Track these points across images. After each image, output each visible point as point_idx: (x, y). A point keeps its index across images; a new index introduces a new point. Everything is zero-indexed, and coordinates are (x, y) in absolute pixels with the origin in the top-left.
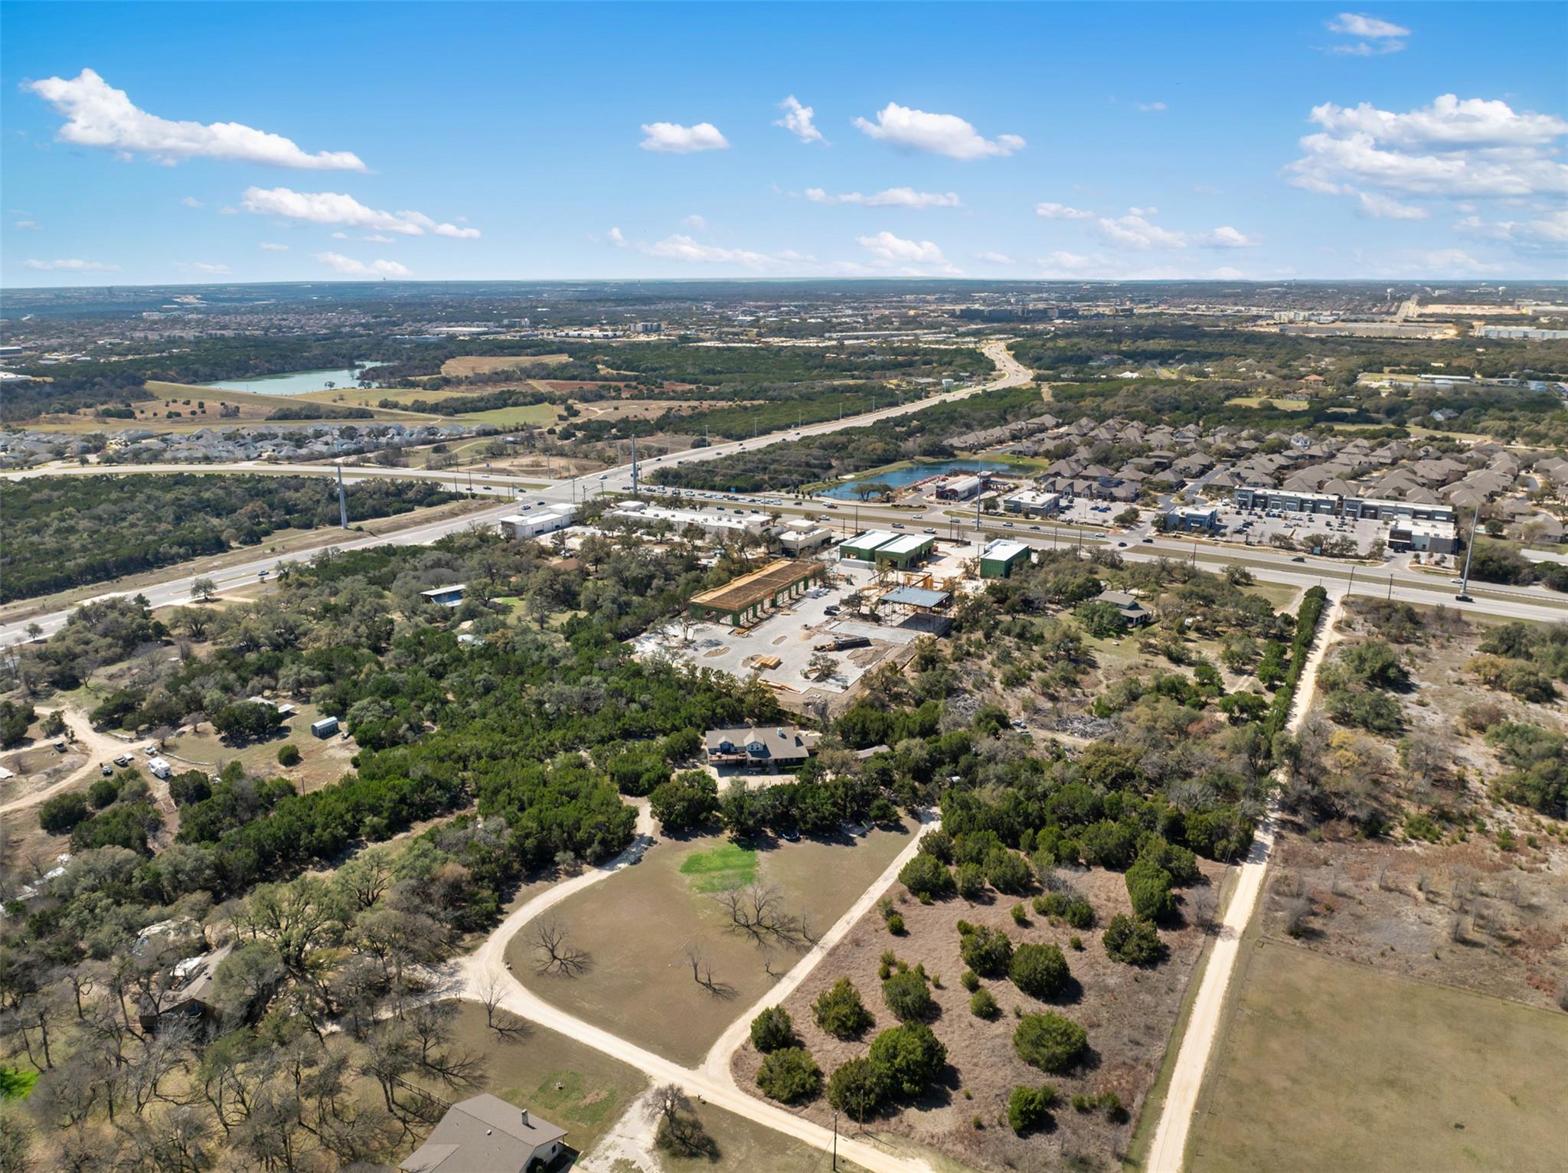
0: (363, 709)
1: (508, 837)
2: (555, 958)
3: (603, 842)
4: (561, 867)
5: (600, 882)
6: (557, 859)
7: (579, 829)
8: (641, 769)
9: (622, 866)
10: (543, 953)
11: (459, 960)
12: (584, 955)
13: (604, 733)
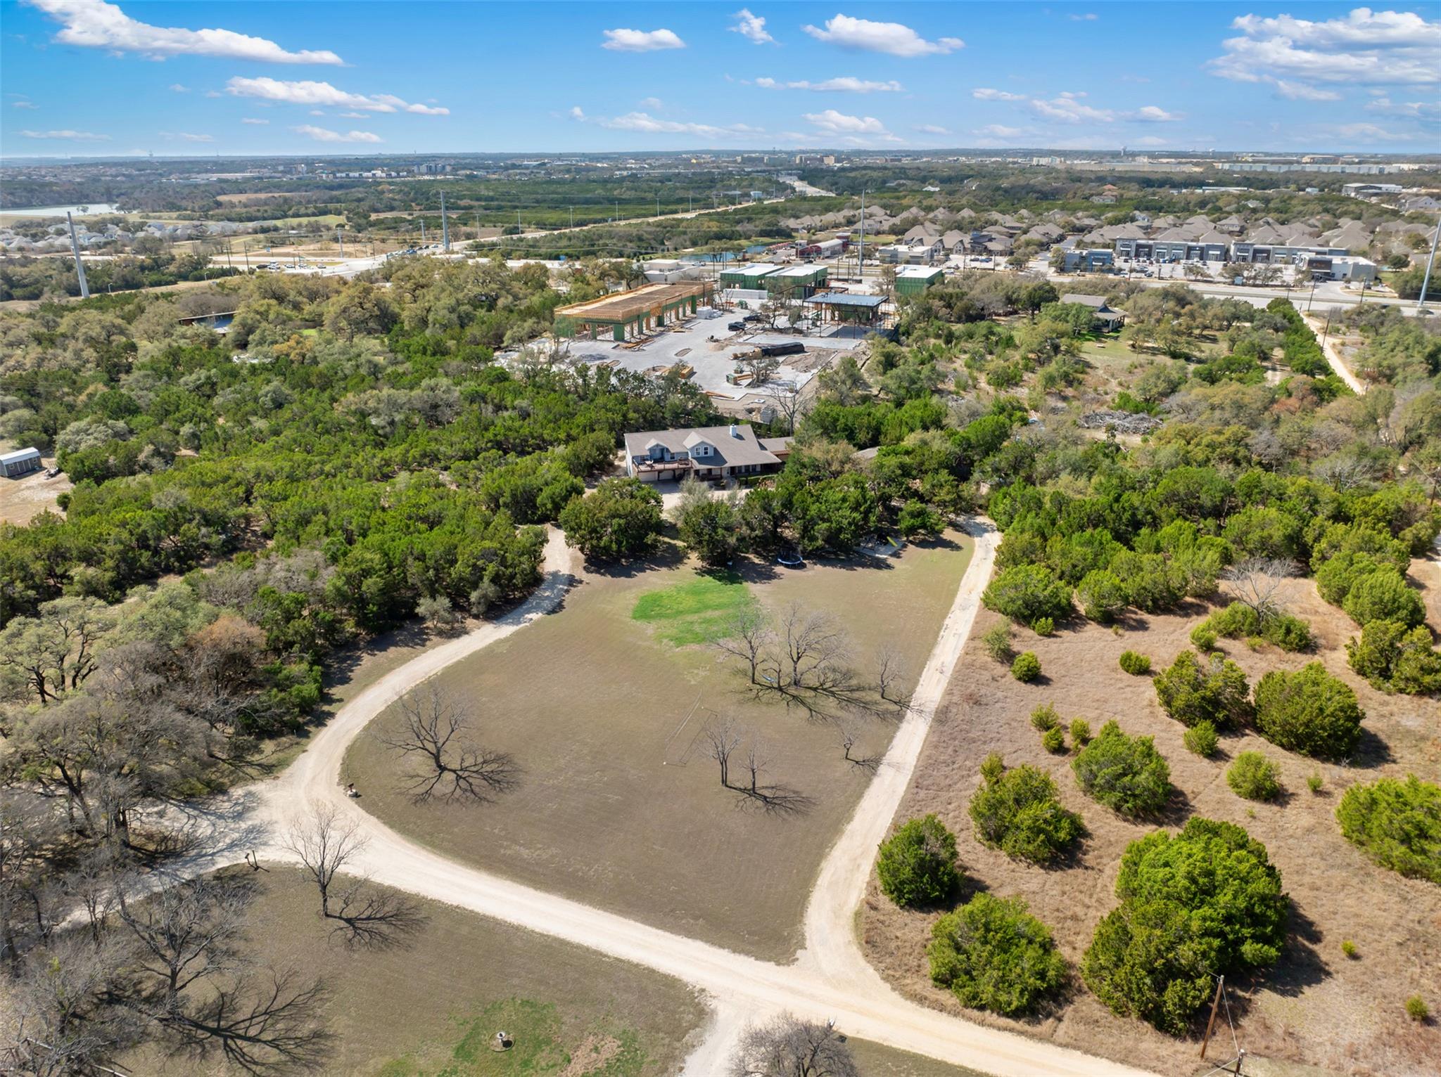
0: (78, 432)
1: (330, 579)
2: (442, 769)
3: (495, 580)
4: (429, 624)
5: (499, 642)
6: (420, 610)
7: (453, 562)
8: (536, 481)
9: (534, 616)
10: (419, 762)
11: (252, 788)
12: (499, 759)
13: (468, 446)
